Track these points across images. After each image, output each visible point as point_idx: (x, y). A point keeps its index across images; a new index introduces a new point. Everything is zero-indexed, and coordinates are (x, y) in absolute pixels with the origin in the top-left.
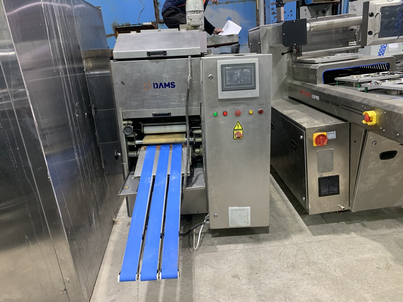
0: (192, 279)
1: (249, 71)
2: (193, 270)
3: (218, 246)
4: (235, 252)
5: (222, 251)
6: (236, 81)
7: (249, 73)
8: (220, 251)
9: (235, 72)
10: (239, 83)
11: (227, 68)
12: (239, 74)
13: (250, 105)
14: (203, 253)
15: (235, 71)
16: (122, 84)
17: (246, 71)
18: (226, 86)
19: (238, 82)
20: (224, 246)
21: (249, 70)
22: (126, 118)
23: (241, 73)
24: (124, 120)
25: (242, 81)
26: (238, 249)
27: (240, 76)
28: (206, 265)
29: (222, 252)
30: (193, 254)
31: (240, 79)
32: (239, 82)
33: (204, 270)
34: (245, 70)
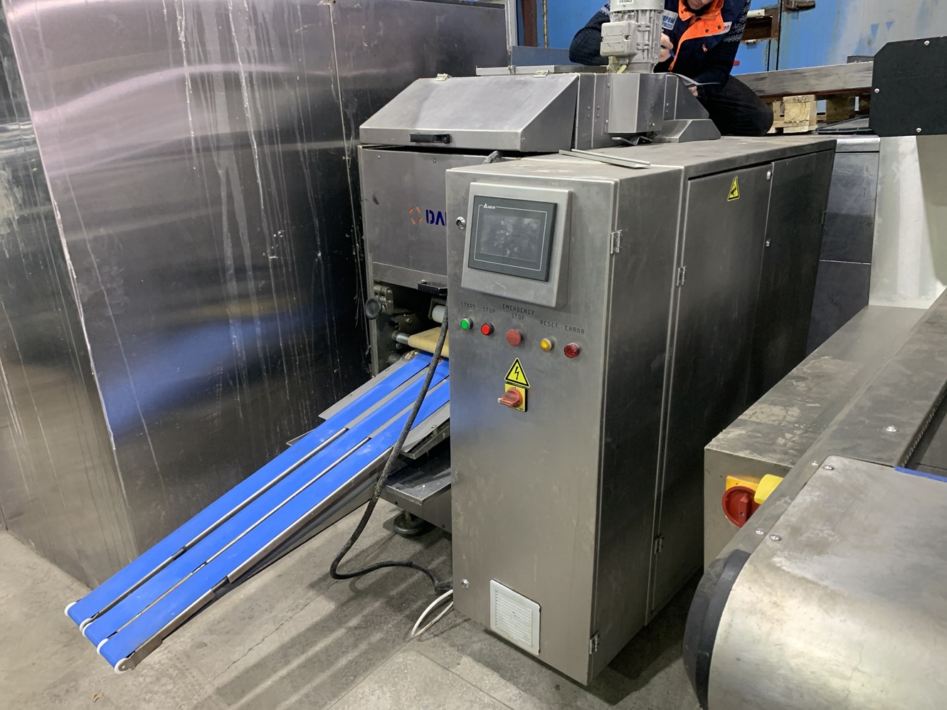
0: (335, 696)
1: (535, 226)
2: (362, 678)
3: (466, 660)
4: (476, 698)
5: (459, 676)
6: (501, 247)
7: (534, 231)
8: (453, 673)
9: (502, 223)
10: (507, 256)
11: (485, 206)
12: (510, 229)
13: (547, 323)
14: (422, 654)
15: (503, 220)
16: (374, 203)
17: (529, 224)
18: (480, 256)
19: (505, 252)
20: (477, 667)
21: (536, 223)
22: (378, 279)
23: (515, 226)
24: (376, 283)
25: (516, 250)
26: (495, 696)
27: (512, 235)
28: (395, 685)
29: (456, 677)
30: (404, 644)
31: (512, 245)
32: (508, 252)
33: (377, 692)
34: (527, 221)
